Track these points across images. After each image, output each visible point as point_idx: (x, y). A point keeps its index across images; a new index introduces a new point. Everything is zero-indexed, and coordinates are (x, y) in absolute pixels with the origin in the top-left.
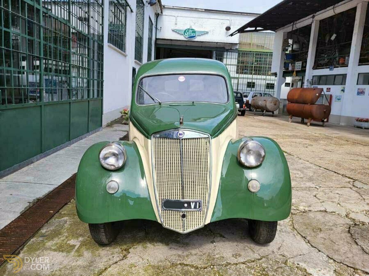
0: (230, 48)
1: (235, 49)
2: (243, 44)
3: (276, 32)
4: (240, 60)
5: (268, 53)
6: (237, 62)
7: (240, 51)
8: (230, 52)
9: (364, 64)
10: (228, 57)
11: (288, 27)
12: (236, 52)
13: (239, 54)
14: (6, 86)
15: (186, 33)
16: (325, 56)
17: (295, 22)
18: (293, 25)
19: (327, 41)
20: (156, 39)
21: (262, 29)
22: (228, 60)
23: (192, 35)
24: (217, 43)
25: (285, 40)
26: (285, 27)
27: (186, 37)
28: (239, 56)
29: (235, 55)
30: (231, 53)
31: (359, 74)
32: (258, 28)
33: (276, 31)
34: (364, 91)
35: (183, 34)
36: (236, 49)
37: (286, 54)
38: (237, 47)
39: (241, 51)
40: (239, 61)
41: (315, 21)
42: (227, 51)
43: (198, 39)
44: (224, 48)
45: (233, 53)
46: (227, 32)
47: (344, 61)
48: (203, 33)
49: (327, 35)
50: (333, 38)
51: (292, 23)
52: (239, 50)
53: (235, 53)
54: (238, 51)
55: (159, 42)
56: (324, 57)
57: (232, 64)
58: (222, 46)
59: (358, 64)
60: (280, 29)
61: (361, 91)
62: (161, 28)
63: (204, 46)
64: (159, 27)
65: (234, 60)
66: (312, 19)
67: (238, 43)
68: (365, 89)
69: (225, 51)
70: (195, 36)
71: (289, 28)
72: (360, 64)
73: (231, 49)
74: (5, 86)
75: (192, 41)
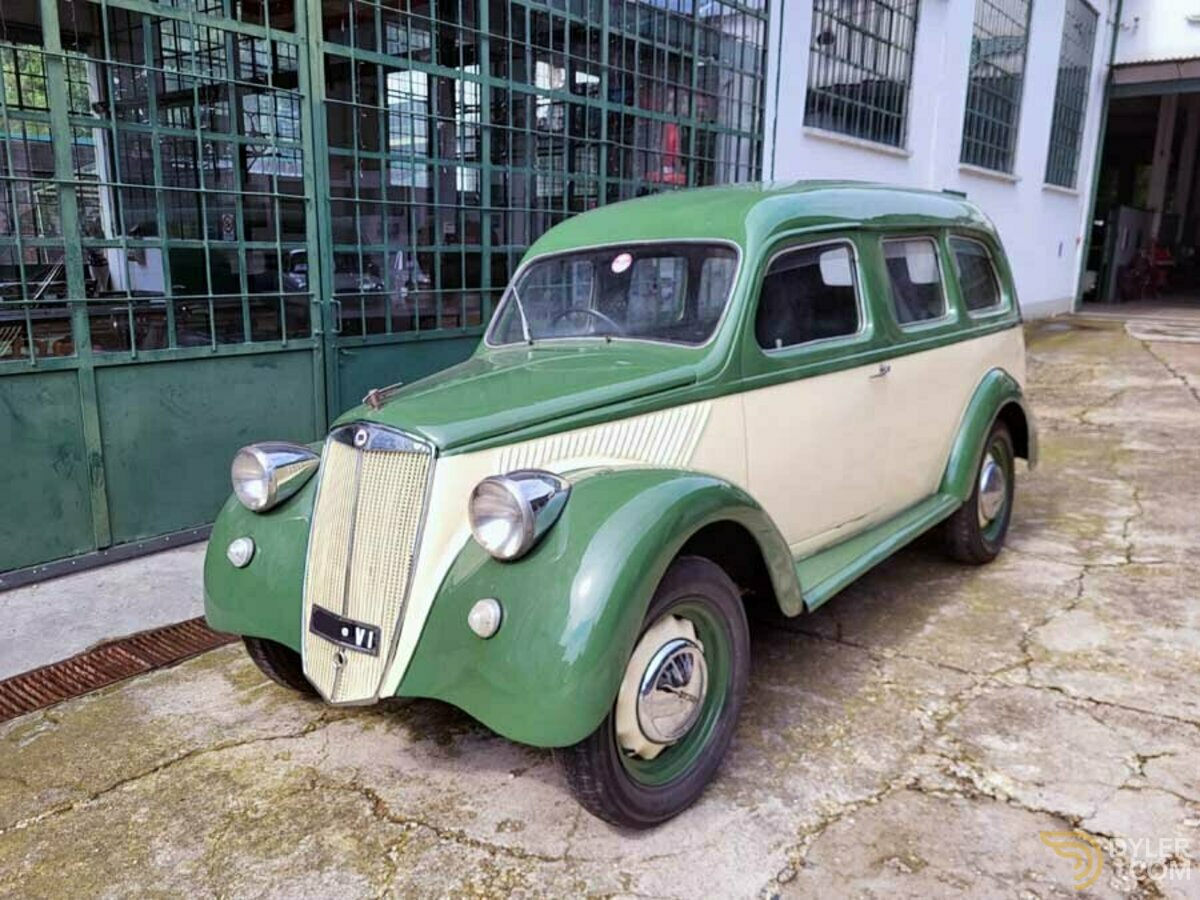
14: (210, 291)
20: (1113, 68)
55: (1121, 78)
62: (1137, 20)
64: (1126, 18)
74: (207, 293)
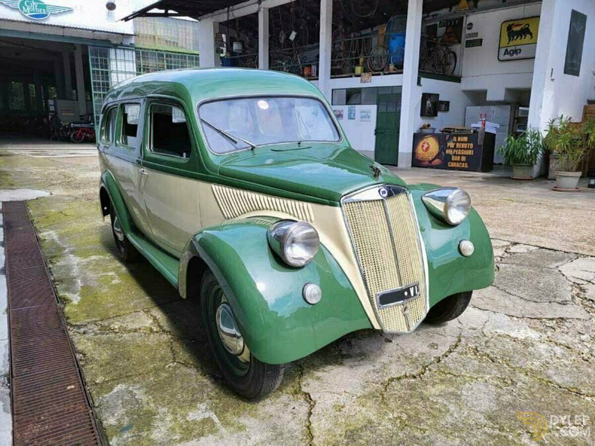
0: (119, 43)
1: (128, 44)
2: (142, 37)
3: (200, 20)
4: (142, 65)
5: (187, 54)
6: (137, 68)
7: (138, 48)
8: (120, 49)
9: (337, 76)
10: (118, 58)
11: (220, 14)
12: (132, 50)
13: (137, 54)
15: (26, 8)
16: (284, 64)
17: (231, 7)
18: (228, 11)
19: (282, 42)
21: (176, 13)
22: (119, 63)
23: (40, 12)
24: (94, 31)
25: (217, 34)
26: (216, 12)
27: (27, 15)
28: (138, 58)
29: (131, 55)
30: (122, 51)
31: (333, 90)
32: (170, 12)
33: (199, 18)
34: (342, 113)
35: (18, 9)
36: (131, 44)
37: (221, 58)
38: (133, 41)
39: (141, 49)
40: (140, 65)
41: (262, 9)
42: (116, 46)
43: (53, 20)
44: (108, 41)
45: (126, 52)
46: (108, 13)
47: (311, 71)
48: (62, 11)
49: (282, 32)
50: (293, 36)
51: (226, 9)
52: (137, 46)
53: (130, 52)
54: (136, 48)
56: (282, 65)
57: (127, 70)
58: (104, 38)
59: (330, 76)
60: (205, 16)
61: (339, 114)
63: (68, 35)
65: (131, 64)
66: (257, 5)
67: (132, 33)
68: (342, 111)
69: (111, 48)
70: (46, 15)
71: (222, 16)
72: (333, 76)
73: (121, 44)
75: (41, 24)
